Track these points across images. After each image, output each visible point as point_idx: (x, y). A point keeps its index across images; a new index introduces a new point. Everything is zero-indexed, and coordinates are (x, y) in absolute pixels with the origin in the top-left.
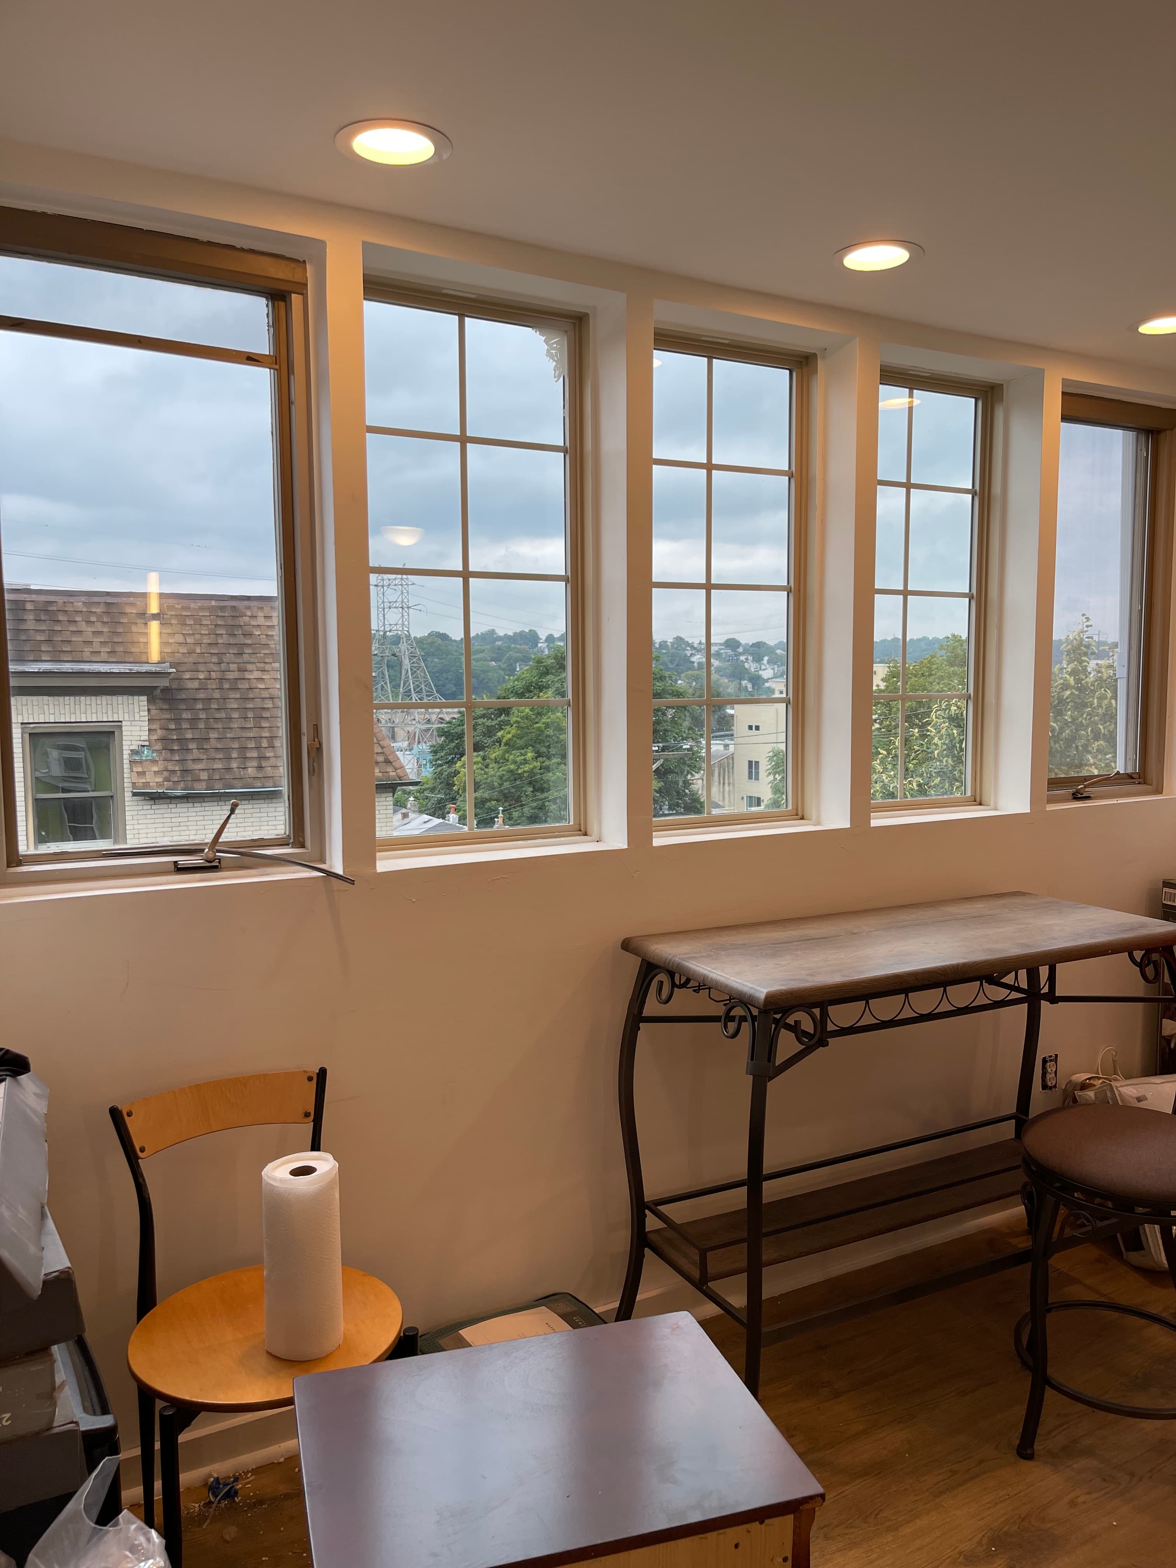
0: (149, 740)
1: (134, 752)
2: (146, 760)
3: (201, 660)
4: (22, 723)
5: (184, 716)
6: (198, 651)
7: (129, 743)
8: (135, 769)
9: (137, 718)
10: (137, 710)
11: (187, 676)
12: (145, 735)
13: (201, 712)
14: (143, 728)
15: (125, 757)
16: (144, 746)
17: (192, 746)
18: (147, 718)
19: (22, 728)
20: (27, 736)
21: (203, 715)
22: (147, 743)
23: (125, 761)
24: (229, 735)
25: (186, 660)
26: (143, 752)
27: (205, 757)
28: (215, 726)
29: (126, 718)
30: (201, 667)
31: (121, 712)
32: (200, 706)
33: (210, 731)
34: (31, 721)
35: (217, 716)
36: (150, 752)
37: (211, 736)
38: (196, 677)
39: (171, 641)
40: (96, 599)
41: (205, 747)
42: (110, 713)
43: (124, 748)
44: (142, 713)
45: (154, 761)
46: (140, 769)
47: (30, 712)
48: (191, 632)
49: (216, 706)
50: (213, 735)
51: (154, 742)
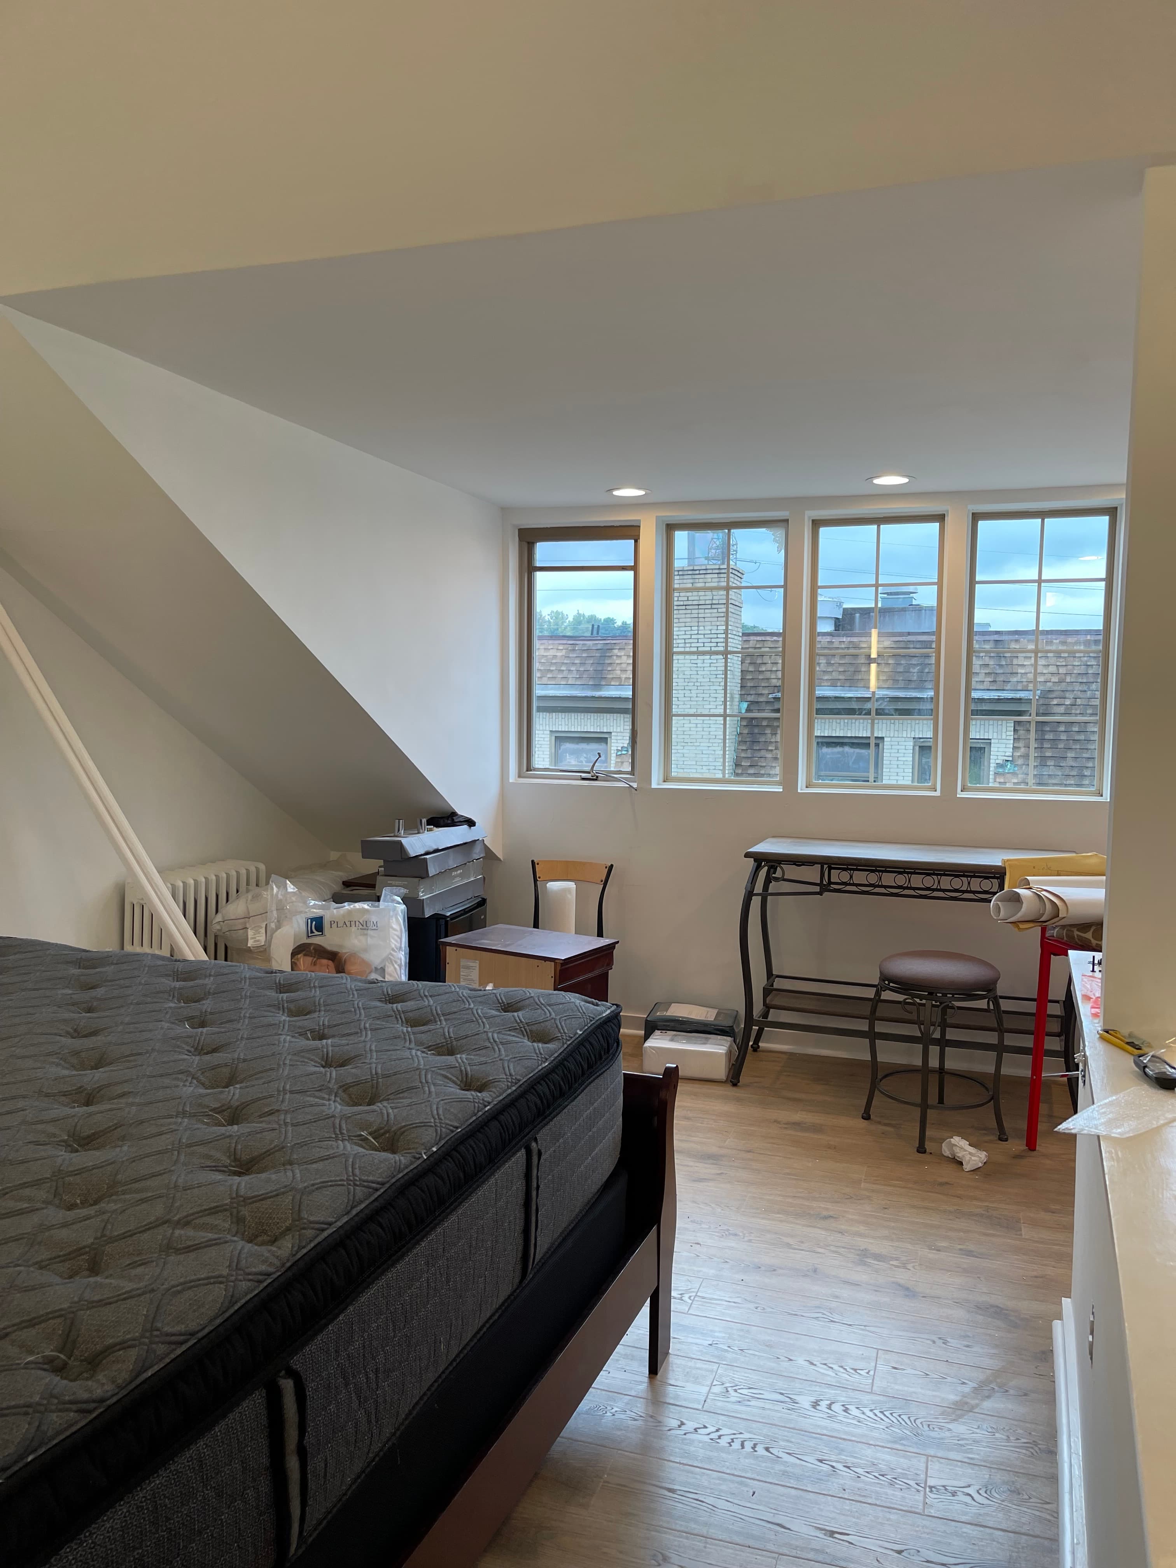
0: (1012, 756)
1: (999, 766)
2: (1008, 773)
3: (1069, 689)
4: (914, 738)
5: (1047, 737)
6: (1068, 680)
7: (996, 757)
8: (998, 780)
9: (1004, 737)
10: (1004, 730)
11: (1055, 702)
12: (1009, 752)
13: (1062, 734)
14: (1008, 746)
15: (991, 769)
16: (1008, 761)
17: (1050, 763)
18: (1012, 738)
19: (915, 742)
20: (917, 748)
21: (1063, 737)
22: (1010, 759)
23: (991, 773)
24: (1085, 755)
25: (1055, 688)
26: (1006, 766)
27: (1060, 773)
28: (1074, 747)
29: (995, 737)
30: (1068, 695)
31: (991, 731)
32: (1062, 728)
33: (1069, 751)
34: (921, 736)
35: (1077, 738)
36: (1013, 766)
37: (1069, 755)
38: (1063, 703)
39: (1045, 672)
40: (987, 638)
41: (1061, 765)
42: (982, 732)
43: (992, 761)
44: (1008, 733)
45: (1014, 774)
46: (1002, 780)
47: (921, 729)
48: (1064, 664)
49: (1077, 729)
50: (1070, 754)
51: (1017, 757)
